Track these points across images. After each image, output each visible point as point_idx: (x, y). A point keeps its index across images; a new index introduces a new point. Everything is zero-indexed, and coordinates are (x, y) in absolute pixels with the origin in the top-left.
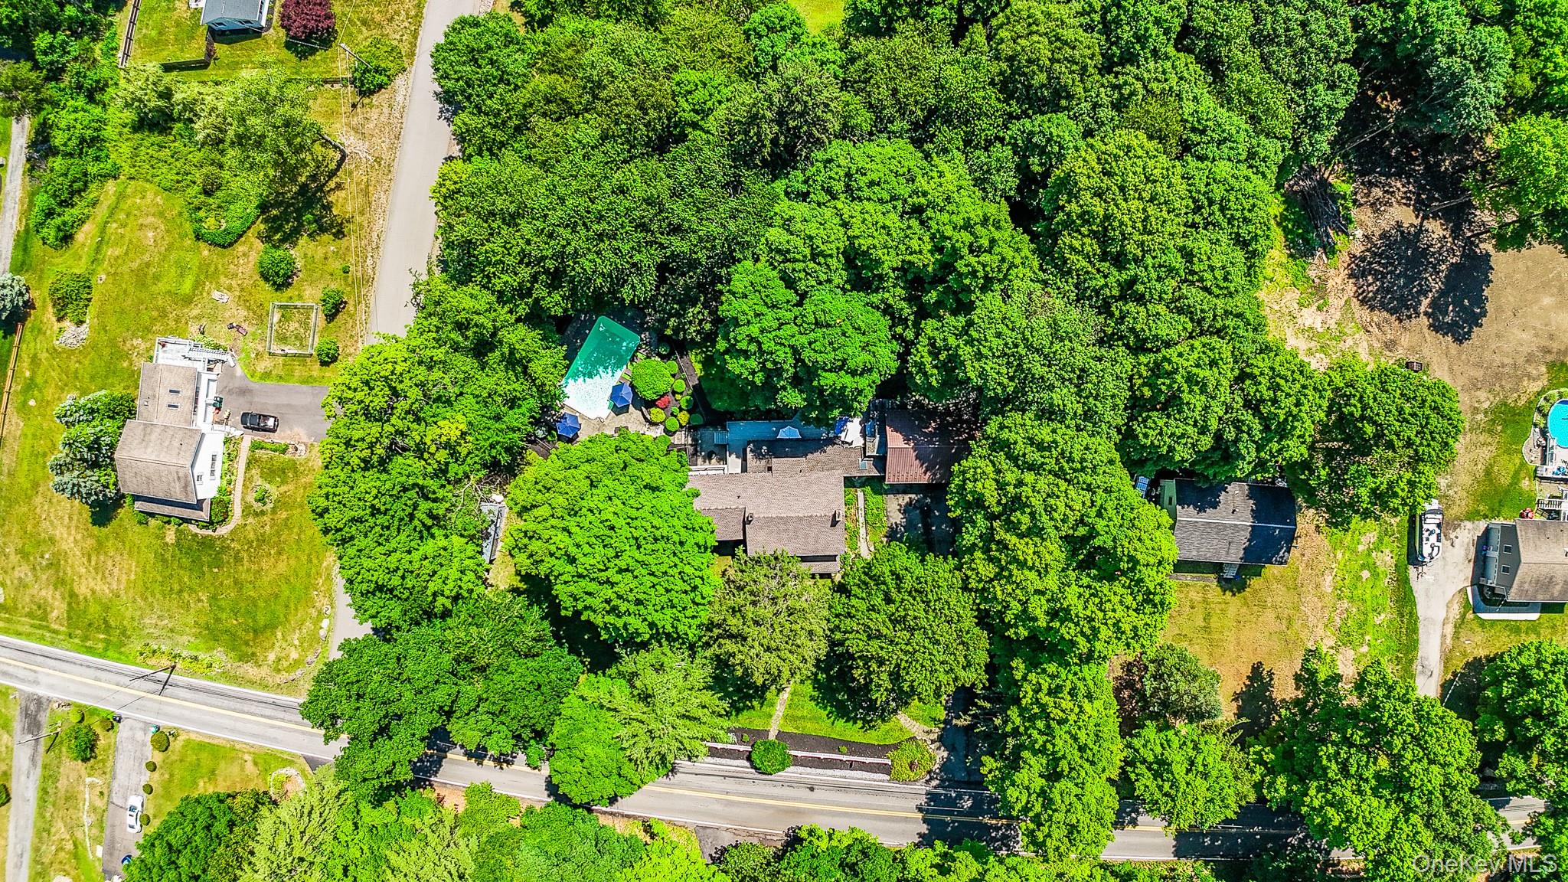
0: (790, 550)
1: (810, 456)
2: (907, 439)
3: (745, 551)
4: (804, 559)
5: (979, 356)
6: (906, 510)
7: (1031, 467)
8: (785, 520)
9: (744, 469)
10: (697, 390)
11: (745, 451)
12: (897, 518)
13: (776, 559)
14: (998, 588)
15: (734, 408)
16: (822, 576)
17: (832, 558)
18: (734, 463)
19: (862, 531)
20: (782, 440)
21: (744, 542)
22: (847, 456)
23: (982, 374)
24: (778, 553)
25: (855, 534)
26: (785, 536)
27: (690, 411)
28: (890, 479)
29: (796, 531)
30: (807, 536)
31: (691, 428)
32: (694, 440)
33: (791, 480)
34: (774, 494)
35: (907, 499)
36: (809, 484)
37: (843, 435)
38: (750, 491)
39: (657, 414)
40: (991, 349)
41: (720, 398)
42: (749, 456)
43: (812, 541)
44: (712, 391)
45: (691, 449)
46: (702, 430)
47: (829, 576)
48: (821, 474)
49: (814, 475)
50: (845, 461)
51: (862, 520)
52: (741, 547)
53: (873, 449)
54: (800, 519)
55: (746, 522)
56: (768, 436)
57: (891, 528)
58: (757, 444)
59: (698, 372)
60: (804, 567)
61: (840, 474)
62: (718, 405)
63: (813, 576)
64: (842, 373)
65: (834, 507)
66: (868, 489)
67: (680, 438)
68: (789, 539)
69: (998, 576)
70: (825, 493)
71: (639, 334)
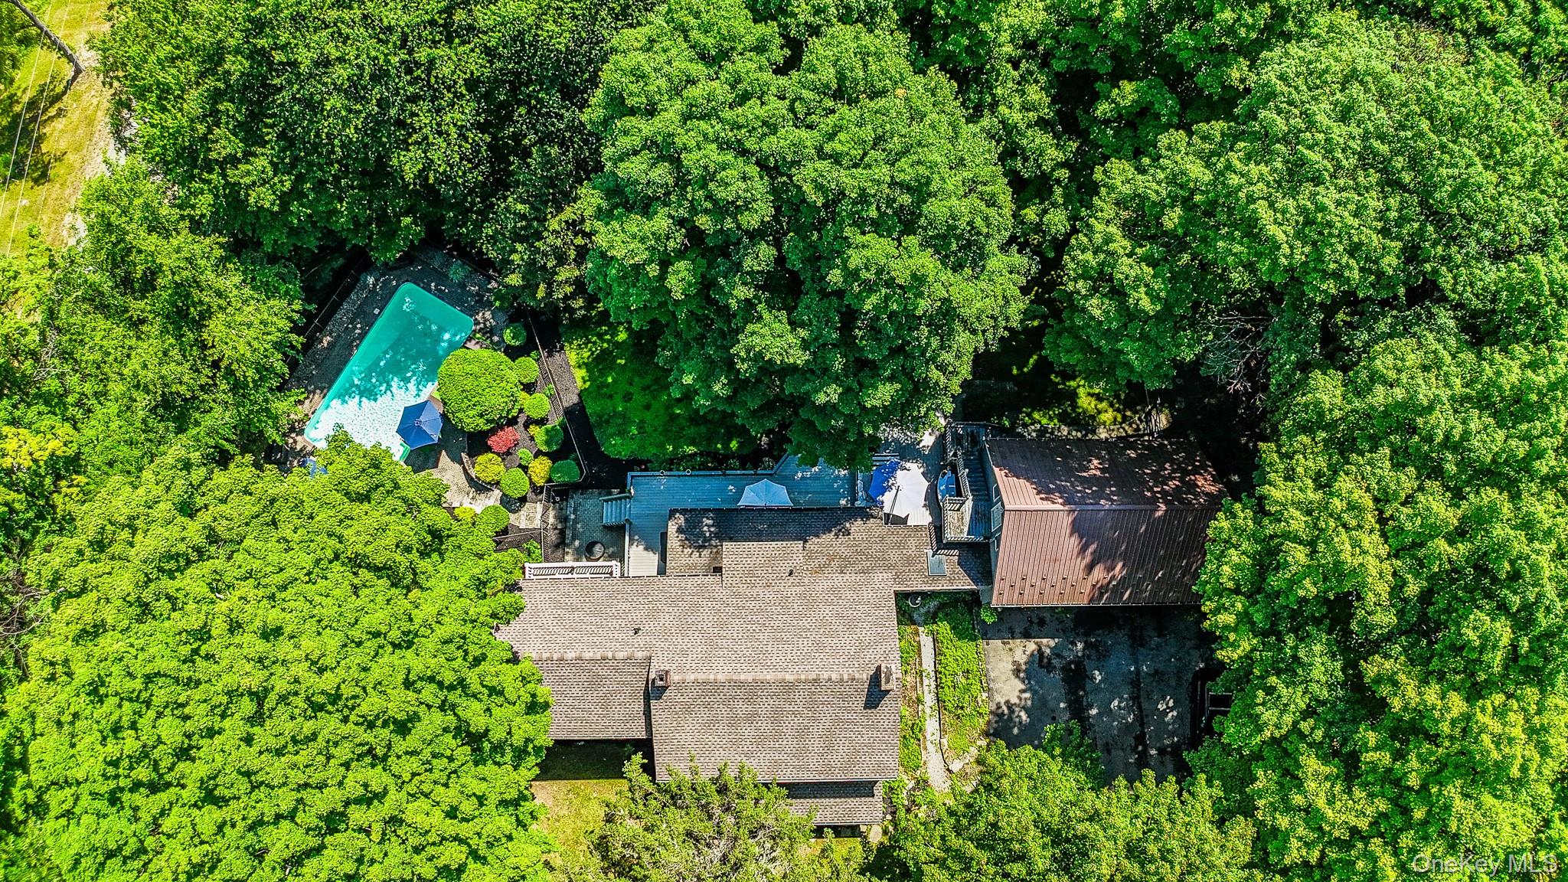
0: (759, 768)
1: (814, 543)
2: (1044, 491)
3: (649, 769)
4: (796, 790)
5: (1296, 175)
6: (1034, 671)
7: (1490, 474)
8: (751, 691)
9: (662, 571)
10: (576, 415)
11: (664, 536)
12: (1010, 690)
13: (723, 790)
14: (1387, 861)
15: (650, 451)
16: (839, 831)
17: (862, 789)
18: (640, 560)
19: (931, 726)
20: (748, 509)
21: (645, 746)
22: (900, 545)
23: (1310, 225)
24: (730, 775)
25: (913, 733)
26: (748, 731)
27: (553, 457)
28: (1002, 595)
29: (776, 716)
30: (802, 733)
31: (558, 493)
32: (563, 519)
33: (768, 595)
34: (722, 625)
35: (1031, 646)
36: (809, 601)
37: (887, 498)
38: (666, 619)
39: (487, 466)
40: (1328, 152)
41: (622, 433)
42: (674, 540)
43: (816, 745)
44: (605, 421)
45: (553, 537)
46: (577, 498)
47: (853, 831)
48: (839, 580)
49: (823, 584)
50: (894, 556)
51: (929, 699)
52: (638, 758)
53: (959, 523)
54: (788, 687)
55: (654, 691)
56: (718, 503)
57: (997, 714)
58: (694, 517)
59: (579, 383)
60: (796, 811)
61: (884, 586)
62: (616, 447)
63: (819, 831)
64: (912, 241)
65: (874, 657)
66: (944, 628)
67: (534, 516)
68: (760, 740)
69: (1388, 829)
70: (850, 625)
71: (471, 312)
